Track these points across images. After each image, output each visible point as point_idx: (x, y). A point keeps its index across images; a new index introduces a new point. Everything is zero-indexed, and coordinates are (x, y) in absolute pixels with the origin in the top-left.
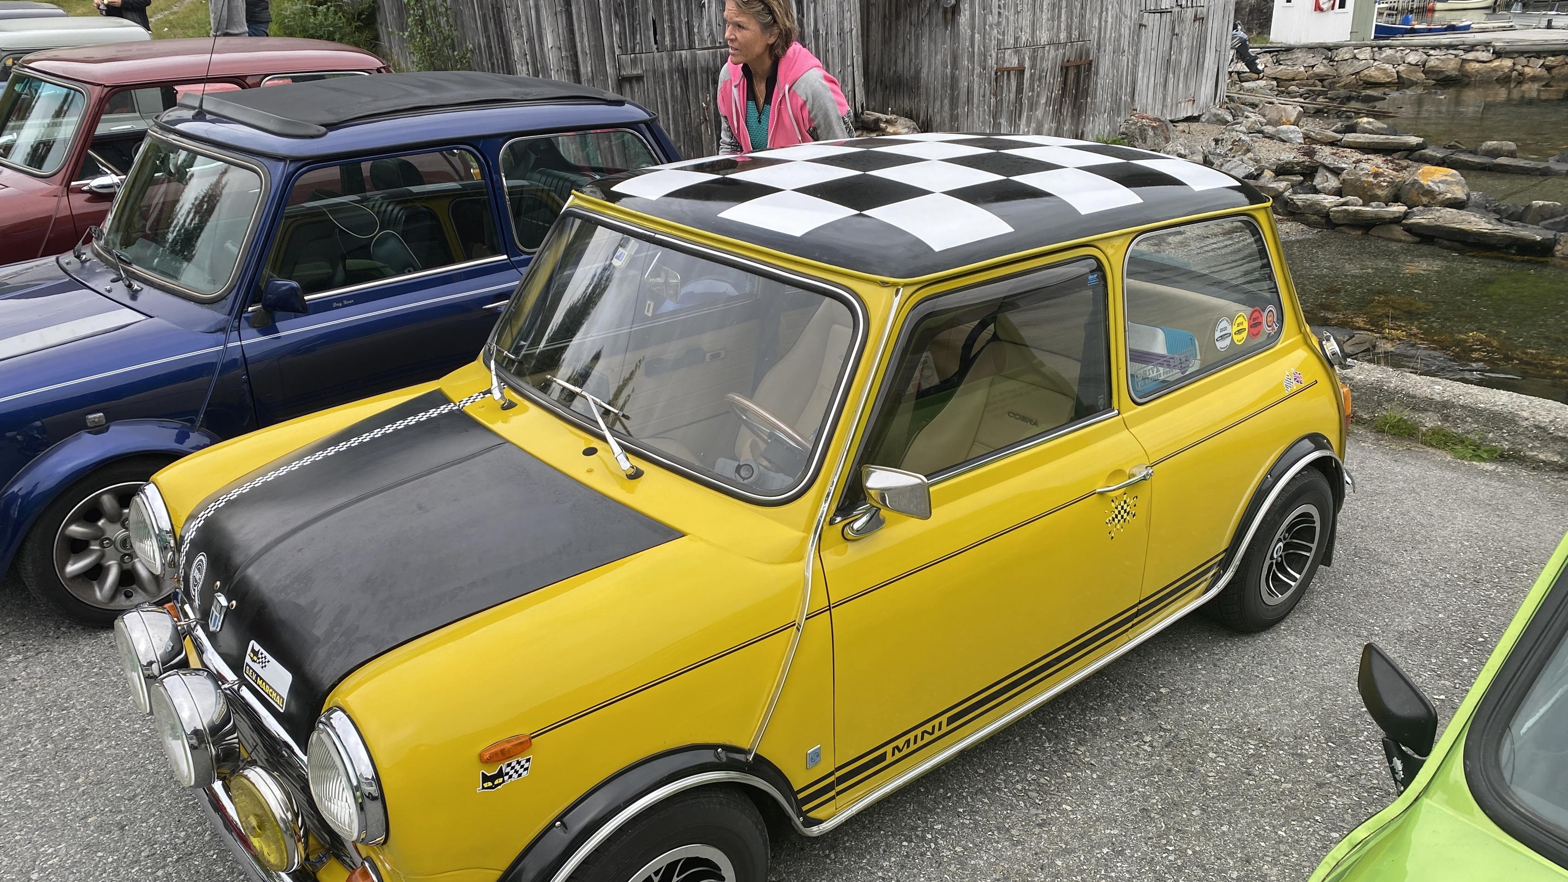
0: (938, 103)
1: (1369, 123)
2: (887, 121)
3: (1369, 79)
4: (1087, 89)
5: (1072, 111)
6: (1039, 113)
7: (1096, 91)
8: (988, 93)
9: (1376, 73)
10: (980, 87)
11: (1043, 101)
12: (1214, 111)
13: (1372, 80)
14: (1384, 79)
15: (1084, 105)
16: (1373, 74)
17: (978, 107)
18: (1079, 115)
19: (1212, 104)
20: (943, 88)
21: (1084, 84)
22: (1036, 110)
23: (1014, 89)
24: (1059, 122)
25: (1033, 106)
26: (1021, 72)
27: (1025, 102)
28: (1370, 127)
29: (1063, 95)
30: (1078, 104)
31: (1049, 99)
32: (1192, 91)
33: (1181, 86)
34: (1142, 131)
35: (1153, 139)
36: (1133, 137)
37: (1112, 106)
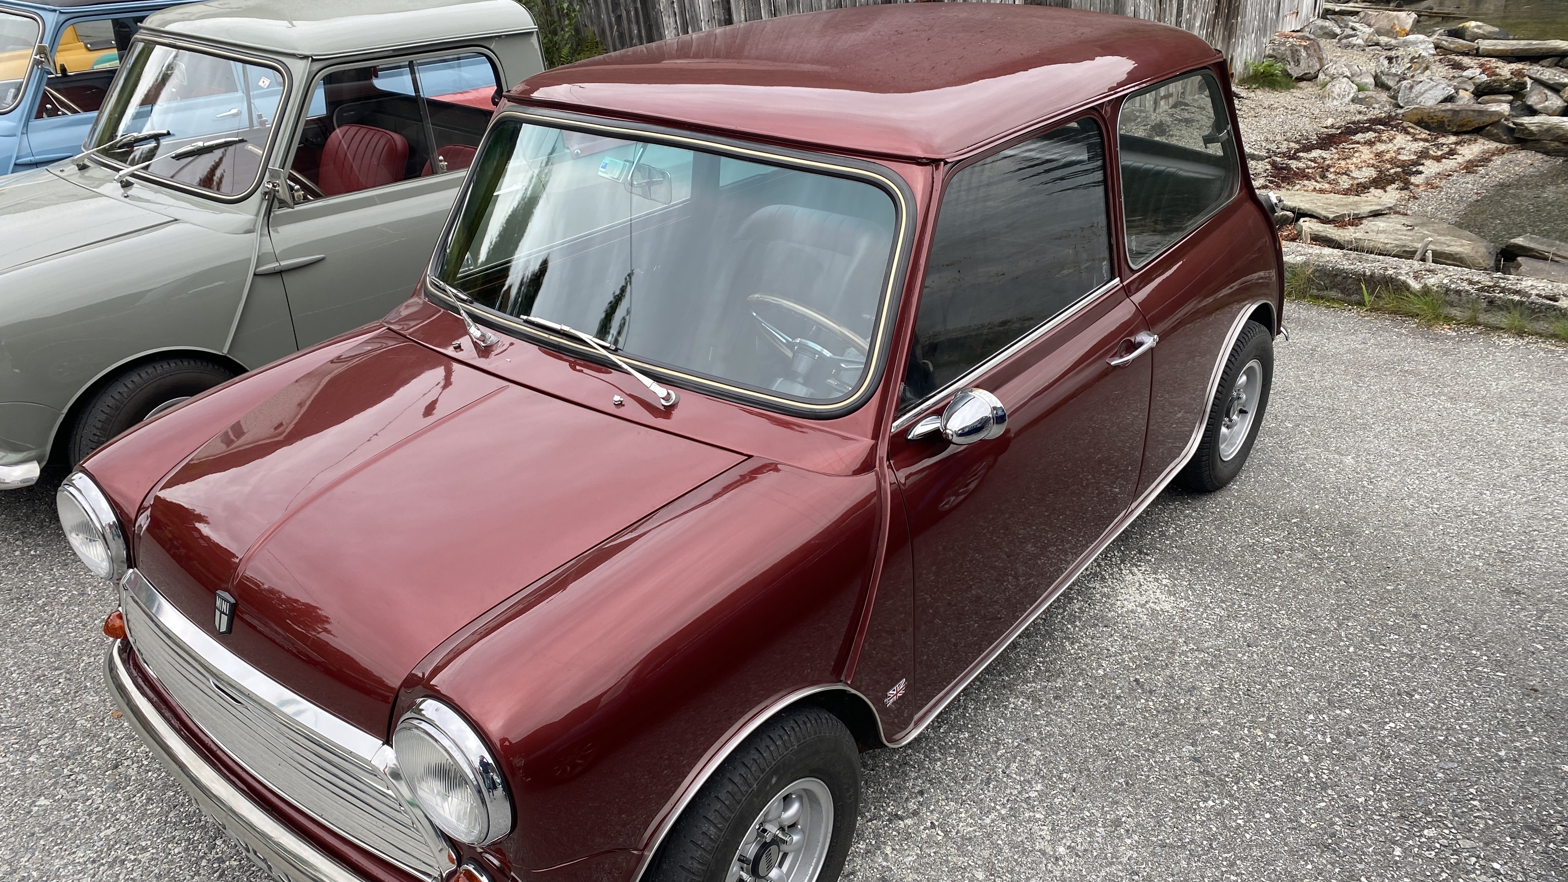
1: (1479, 27)
5: (1224, 33)
18: (1230, 38)
19: (1312, 15)
28: (1481, 31)
29: (1216, 17)
30: (1229, 25)
32: (1296, 3)
34: (1294, 52)
35: (1307, 61)
36: (1283, 59)
37: (1259, 25)
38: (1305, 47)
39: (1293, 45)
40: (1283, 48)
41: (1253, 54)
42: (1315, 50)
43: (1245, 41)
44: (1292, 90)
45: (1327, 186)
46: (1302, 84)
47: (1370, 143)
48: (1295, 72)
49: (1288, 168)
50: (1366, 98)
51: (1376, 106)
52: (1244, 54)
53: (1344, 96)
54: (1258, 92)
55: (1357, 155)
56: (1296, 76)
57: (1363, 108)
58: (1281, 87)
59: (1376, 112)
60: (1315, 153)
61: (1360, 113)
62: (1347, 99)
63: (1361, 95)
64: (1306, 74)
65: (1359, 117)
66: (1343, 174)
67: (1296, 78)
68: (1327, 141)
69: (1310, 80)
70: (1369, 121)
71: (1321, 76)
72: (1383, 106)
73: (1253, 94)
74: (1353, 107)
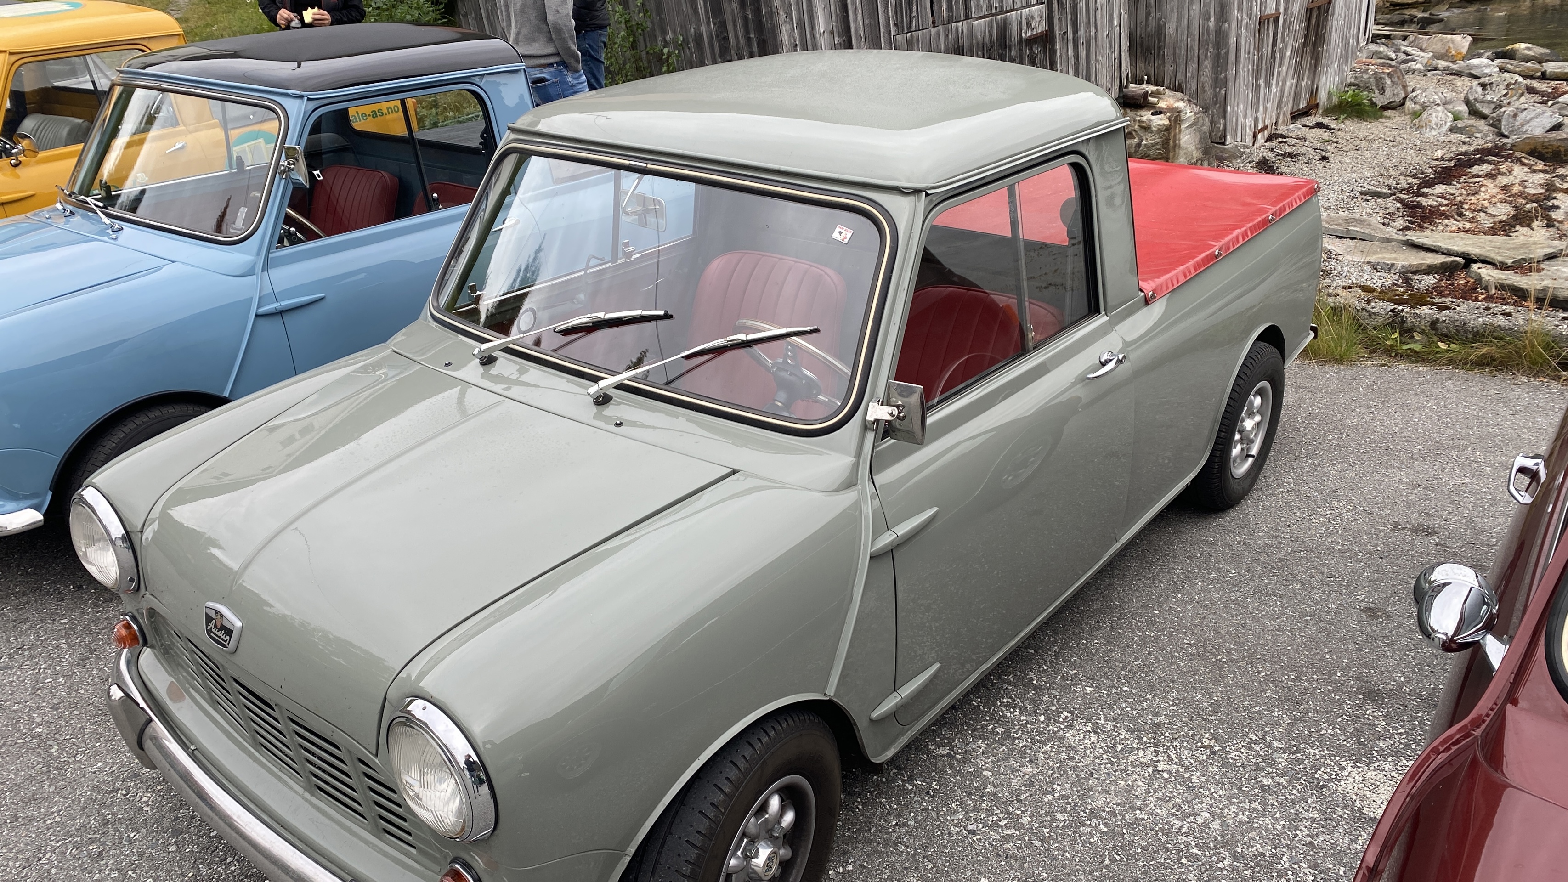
1: (1529, 49)
2: (1152, 94)
5: (1311, 63)
6: (1286, 68)
7: (1331, 35)
8: (1252, 48)
10: (1246, 42)
11: (1290, 52)
15: (1320, 55)
18: (1316, 66)
20: (1202, 45)
21: (1322, 29)
22: (1284, 65)
23: (1271, 41)
25: (1282, 60)
26: (1277, 19)
27: (1277, 56)
28: (1532, 53)
29: (1305, 45)
30: (1316, 53)
31: (1293, 51)
34: (1379, 80)
35: (1392, 89)
36: (1367, 88)
37: (1341, 52)
38: (1389, 74)
39: (1376, 73)
40: (1366, 76)
41: (1336, 83)
42: (1398, 77)
43: (1329, 70)
44: (1380, 120)
45: (1468, 226)
46: (1388, 113)
47: (1491, 176)
48: (1380, 101)
49: (1419, 206)
50: (1466, 127)
51: (1478, 135)
52: (1328, 83)
53: (1441, 125)
54: (1348, 122)
55: (1483, 189)
56: (1381, 105)
57: (1464, 138)
58: (1369, 116)
59: (1479, 143)
60: (1440, 189)
61: (1464, 143)
62: (1445, 128)
63: (1460, 124)
64: (1391, 102)
65: (1464, 148)
66: (1479, 211)
67: (1381, 107)
68: (1446, 175)
69: (1394, 108)
70: (1477, 151)
71: (1409, 105)
72: (1486, 136)
73: (1342, 126)
74: (1455, 137)
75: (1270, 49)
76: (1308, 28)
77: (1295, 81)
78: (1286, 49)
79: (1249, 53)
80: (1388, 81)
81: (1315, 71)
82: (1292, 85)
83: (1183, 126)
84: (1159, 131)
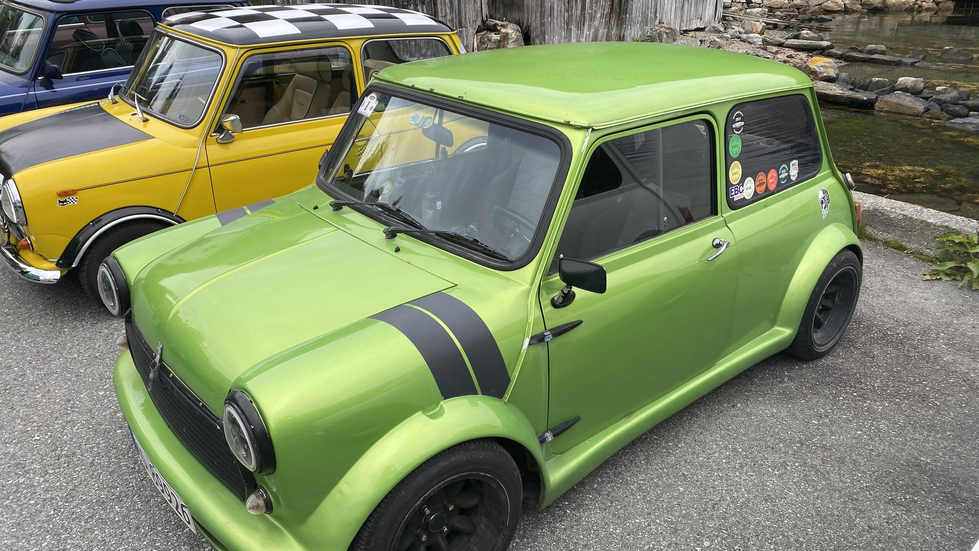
0: (534, 16)
2: (502, 26)
3: (827, 8)
4: (626, 9)
5: (617, 21)
6: (596, 23)
7: (632, 10)
8: (563, 10)
9: (832, 4)
10: (558, 7)
11: (599, 16)
12: (713, 25)
13: (829, 9)
14: (836, 8)
15: (624, 19)
16: (829, 5)
17: (557, 18)
18: (621, 24)
19: (713, 21)
20: (536, 6)
21: (624, 6)
22: (594, 21)
23: (580, 8)
24: (609, 29)
25: (592, 18)
27: (587, 16)
28: (807, 36)
29: (611, 13)
30: (620, 18)
31: (602, 15)
32: (700, 12)
33: (693, 9)
34: (660, 35)
37: (642, 20)
38: (667, 33)
39: (661, 31)
41: (639, 35)
42: (672, 35)
43: (633, 27)
52: (633, 34)
75: (579, 12)
76: (612, 5)
77: (606, 30)
78: (595, 13)
79: (561, 12)
80: (665, 36)
81: (621, 27)
82: (604, 33)
83: (510, 41)
84: (495, 42)
